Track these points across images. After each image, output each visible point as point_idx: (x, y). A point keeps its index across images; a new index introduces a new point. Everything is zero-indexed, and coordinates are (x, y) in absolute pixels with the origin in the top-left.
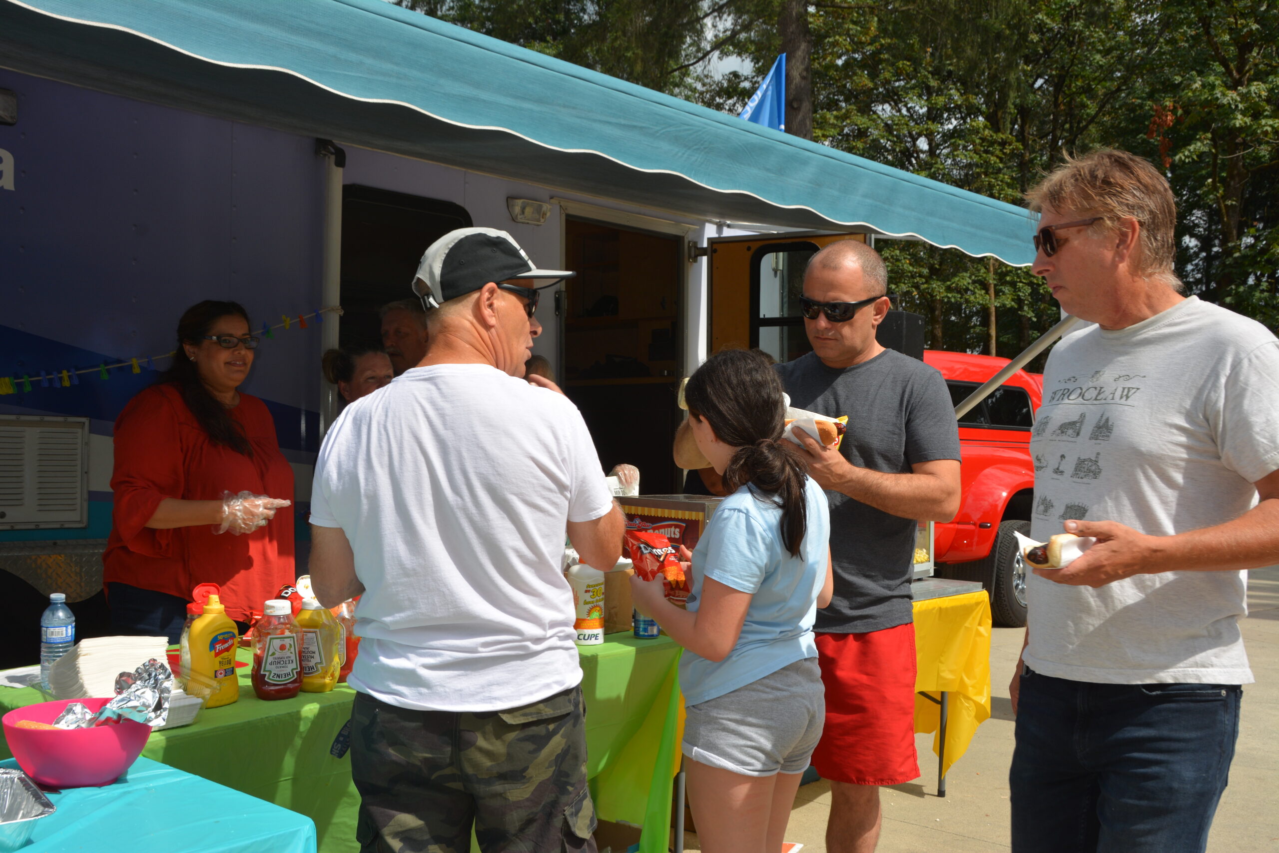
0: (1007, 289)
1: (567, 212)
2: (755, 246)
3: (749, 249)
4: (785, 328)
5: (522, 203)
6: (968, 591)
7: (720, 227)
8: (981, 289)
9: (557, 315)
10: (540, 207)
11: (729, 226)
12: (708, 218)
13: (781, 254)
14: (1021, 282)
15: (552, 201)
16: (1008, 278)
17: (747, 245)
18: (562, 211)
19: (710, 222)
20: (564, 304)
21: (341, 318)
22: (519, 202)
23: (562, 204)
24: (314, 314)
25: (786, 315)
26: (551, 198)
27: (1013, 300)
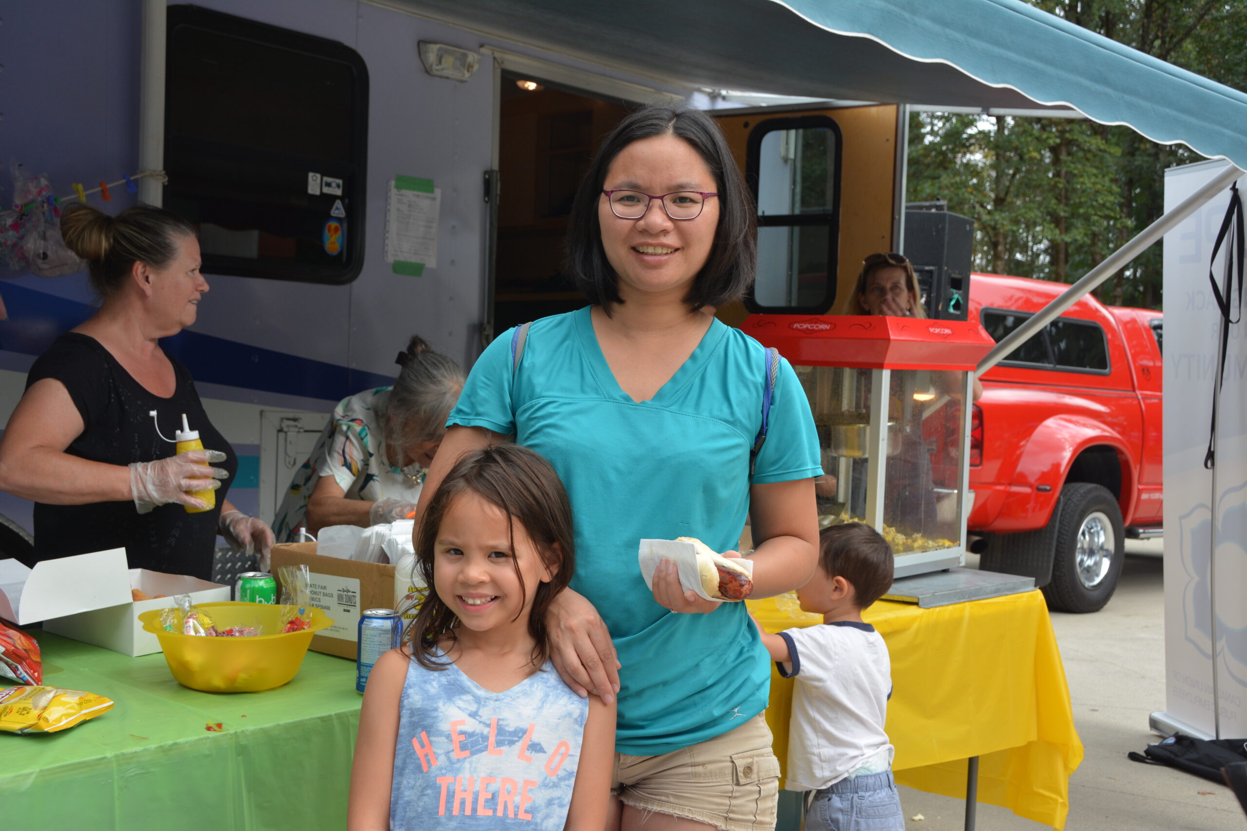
0: (1079, 223)
1: (504, 66)
2: (754, 122)
3: (746, 125)
4: (797, 229)
5: (439, 49)
6: (1013, 590)
7: (713, 97)
8: (1051, 222)
9: (486, 202)
10: (465, 56)
11: (724, 98)
12: (697, 86)
13: (793, 133)
14: (1096, 214)
15: (483, 50)
16: (1081, 211)
17: (743, 120)
18: (496, 65)
19: (699, 91)
20: (497, 188)
21: (165, 188)
22: (434, 48)
23: (497, 55)
24: (124, 181)
25: (797, 211)
26: (482, 46)
27: (1086, 235)
